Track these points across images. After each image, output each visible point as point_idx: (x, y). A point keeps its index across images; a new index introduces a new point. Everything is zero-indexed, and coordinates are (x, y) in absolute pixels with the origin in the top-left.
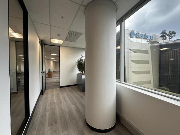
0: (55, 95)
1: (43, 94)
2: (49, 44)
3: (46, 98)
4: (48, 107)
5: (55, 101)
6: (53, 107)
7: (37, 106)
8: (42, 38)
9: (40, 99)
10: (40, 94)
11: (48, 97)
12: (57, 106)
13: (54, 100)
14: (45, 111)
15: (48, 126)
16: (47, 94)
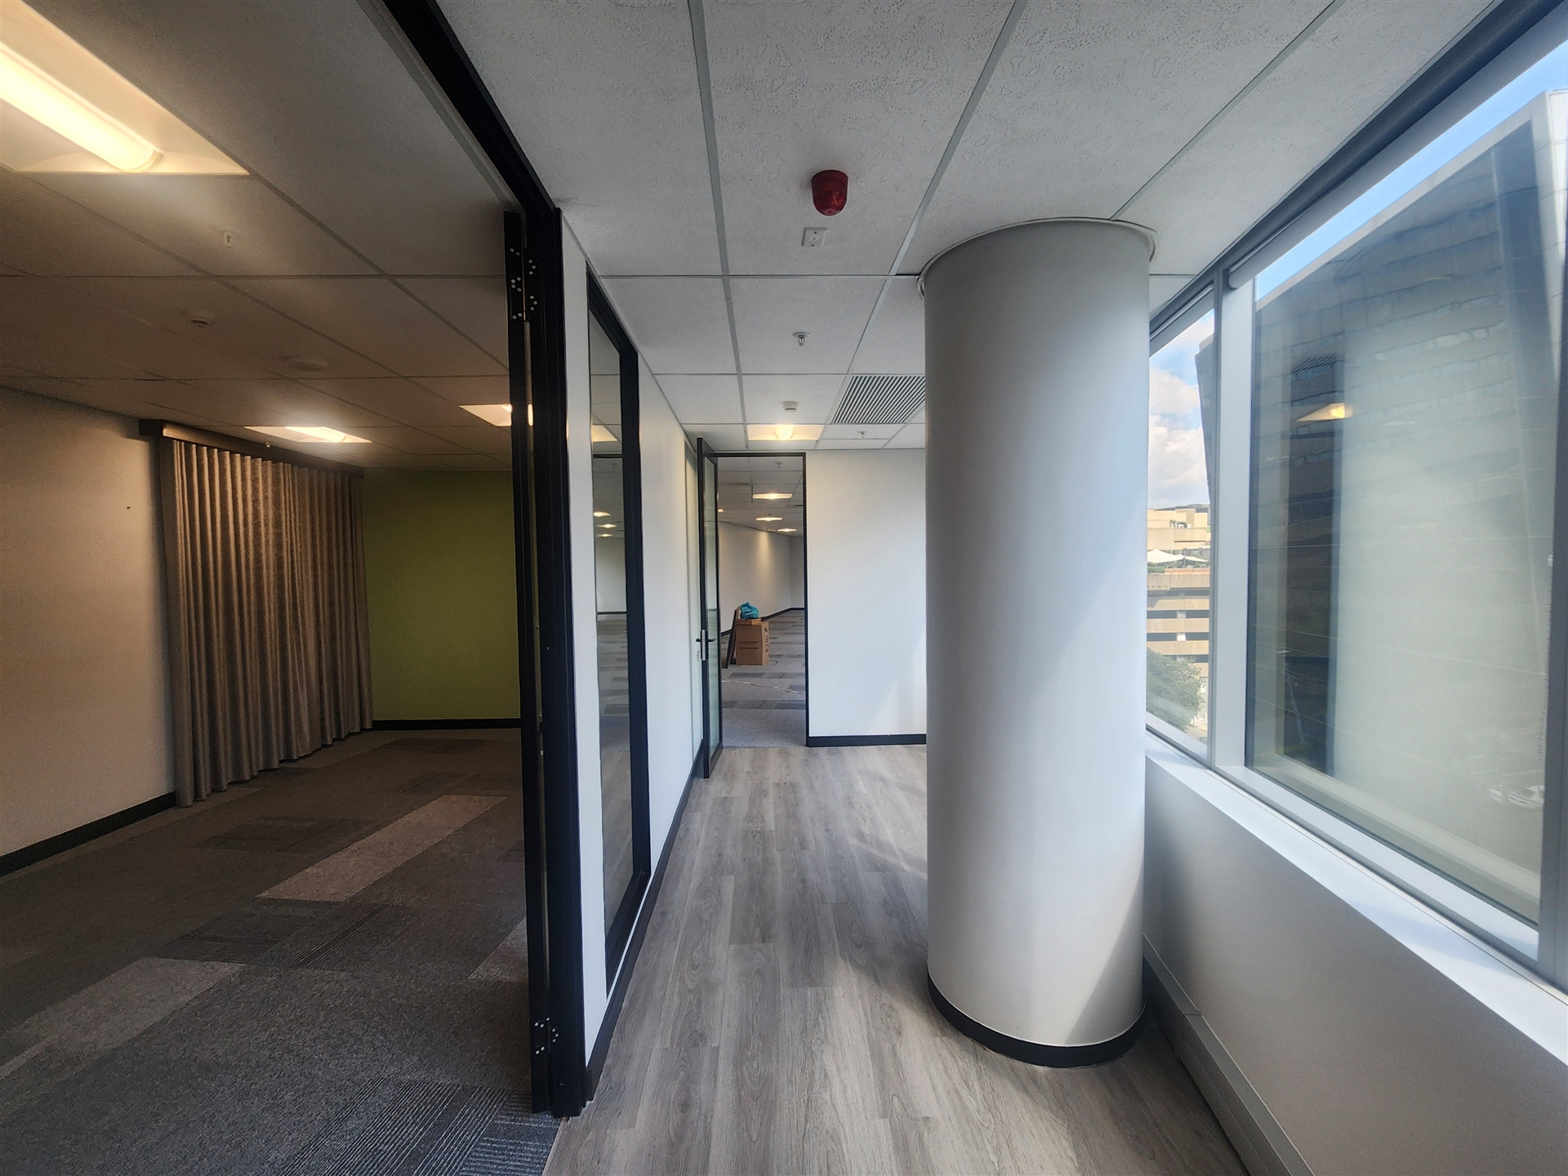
0: (772, 792)
1: (707, 776)
2: (741, 448)
3: (725, 798)
4: (732, 853)
5: (771, 824)
6: (759, 859)
7: (681, 833)
8: (697, 430)
9: (692, 802)
10: (694, 774)
11: (733, 794)
12: (776, 855)
13: (763, 821)
14: (717, 868)
15: (730, 944)
16: (730, 776)
